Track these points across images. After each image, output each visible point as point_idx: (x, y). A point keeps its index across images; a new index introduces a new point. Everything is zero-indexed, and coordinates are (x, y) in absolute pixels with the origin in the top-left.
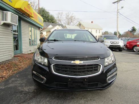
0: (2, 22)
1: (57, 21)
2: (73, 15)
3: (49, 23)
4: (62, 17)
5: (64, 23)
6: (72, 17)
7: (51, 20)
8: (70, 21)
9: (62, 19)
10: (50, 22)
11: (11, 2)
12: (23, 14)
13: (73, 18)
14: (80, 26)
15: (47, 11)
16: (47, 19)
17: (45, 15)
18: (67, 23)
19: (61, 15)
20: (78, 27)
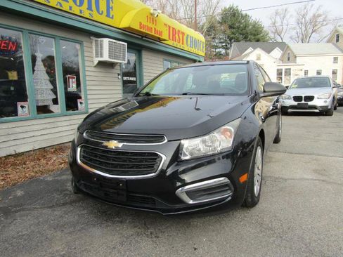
0: (96, 61)
1: (271, 35)
2: (320, 12)
3: (248, 43)
4: (285, 21)
5: (291, 38)
6: (315, 17)
7: (254, 35)
8: (310, 31)
9: (285, 27)
10: (250, 40)
11: (112, 18)
12: (143, 37)
13: (320, 19)
14: (337, 41)
15: (244, 13)
16: (243, 35)
17: (237, 25)
18: (301, 36)
19: (282, 16)
20: (331, 44)
